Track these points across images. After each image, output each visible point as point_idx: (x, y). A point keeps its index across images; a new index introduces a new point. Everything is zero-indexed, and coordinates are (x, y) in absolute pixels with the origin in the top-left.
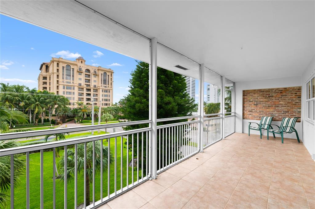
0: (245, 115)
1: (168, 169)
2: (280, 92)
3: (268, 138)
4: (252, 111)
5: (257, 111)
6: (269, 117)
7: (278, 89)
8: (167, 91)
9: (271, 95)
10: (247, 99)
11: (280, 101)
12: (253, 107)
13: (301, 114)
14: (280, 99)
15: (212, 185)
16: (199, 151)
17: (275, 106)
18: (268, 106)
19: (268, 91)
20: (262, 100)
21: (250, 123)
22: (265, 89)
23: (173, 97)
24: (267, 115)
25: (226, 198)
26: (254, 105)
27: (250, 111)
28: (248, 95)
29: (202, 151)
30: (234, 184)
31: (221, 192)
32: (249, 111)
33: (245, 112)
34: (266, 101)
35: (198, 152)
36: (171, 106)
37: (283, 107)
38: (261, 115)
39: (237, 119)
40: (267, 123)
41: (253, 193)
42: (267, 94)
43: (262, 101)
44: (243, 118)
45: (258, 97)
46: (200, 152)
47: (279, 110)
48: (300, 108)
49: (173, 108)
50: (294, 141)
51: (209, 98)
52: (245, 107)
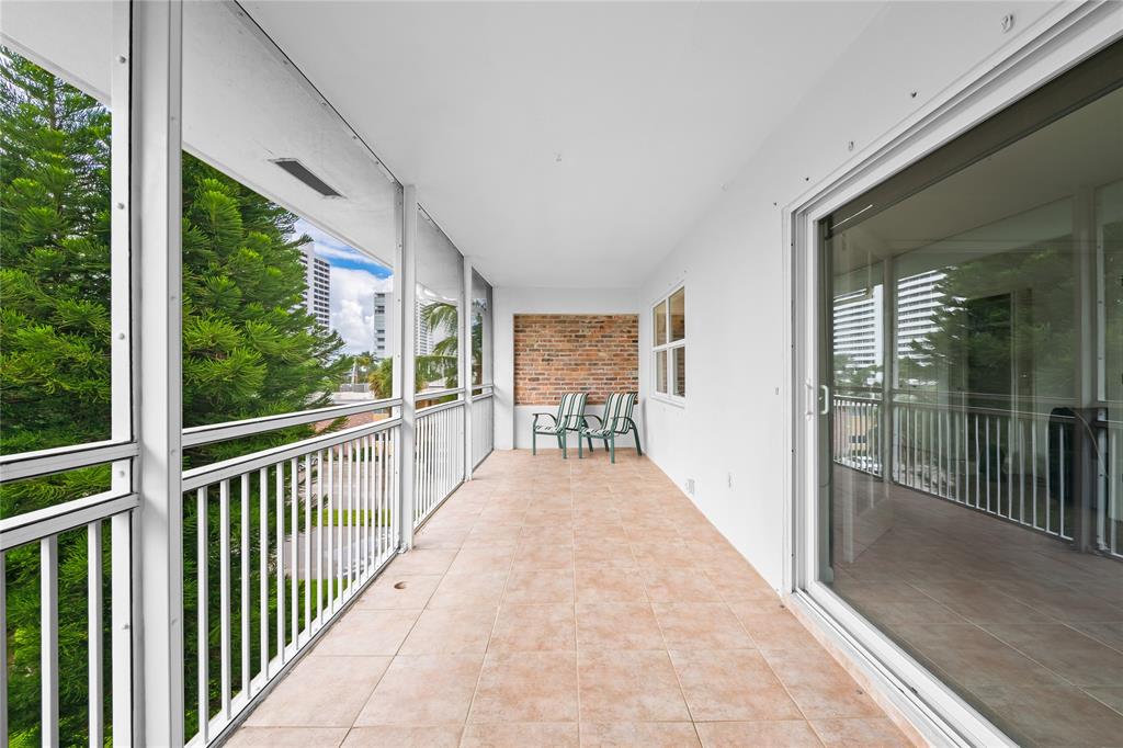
0: (521, 392)
1: (256, 706)
2: (599, 325)
3: (580, 453)
4: (538, 379)
5: (548, 379)
6: (579, 395)
7: (595, 318)
8: (204, 292)
9: (580, 333)
10: (525, 341)
11: (599, 351)
12: (540, 366)
13: (637, 384)
14: (599, 344)
15: (500, 690)
16: (399, 548)
17: (590, 365)
18: (576, 365)
19: (572, 322)
20: (561, 346)
21: (537, 415)
22: (567, 316)
23: (240, 325)
24: (572, 389)
25: (568, 720)
26: (543, 360)
27: (534, 380)
28: (528, 329)
29: (410, 546)
30: (564, 643)
31: (542, 703)
32: (530, 380)
33: (521, 383)
34: (570, 350)
35: (396, 554)
36: (228, 363)
37: (605, 367)
38: (561, 389)
39: (497, 406)
40: (575, 412)
41: (629, 652)
42: (570, 327)
43: (562, 350)
44: (516, 403)
45: (552, 336)
46: (401, 551)
47: (597, 374)
48: (637, 369)
49: (238, 373)
50: (628, 452)
51: (382, 340)
52: (521, 367)
